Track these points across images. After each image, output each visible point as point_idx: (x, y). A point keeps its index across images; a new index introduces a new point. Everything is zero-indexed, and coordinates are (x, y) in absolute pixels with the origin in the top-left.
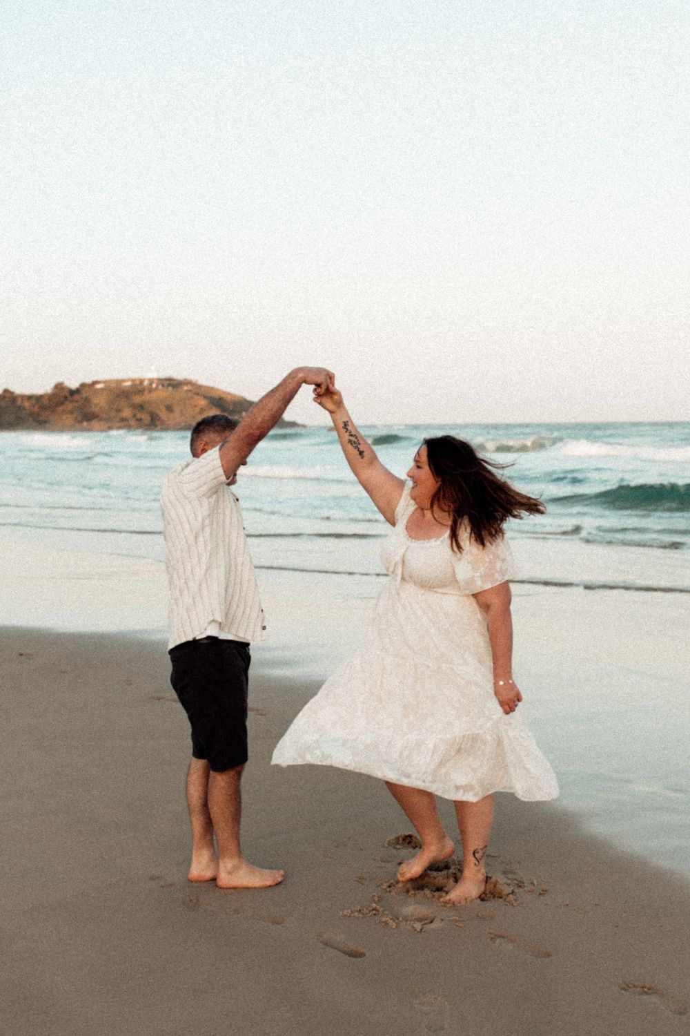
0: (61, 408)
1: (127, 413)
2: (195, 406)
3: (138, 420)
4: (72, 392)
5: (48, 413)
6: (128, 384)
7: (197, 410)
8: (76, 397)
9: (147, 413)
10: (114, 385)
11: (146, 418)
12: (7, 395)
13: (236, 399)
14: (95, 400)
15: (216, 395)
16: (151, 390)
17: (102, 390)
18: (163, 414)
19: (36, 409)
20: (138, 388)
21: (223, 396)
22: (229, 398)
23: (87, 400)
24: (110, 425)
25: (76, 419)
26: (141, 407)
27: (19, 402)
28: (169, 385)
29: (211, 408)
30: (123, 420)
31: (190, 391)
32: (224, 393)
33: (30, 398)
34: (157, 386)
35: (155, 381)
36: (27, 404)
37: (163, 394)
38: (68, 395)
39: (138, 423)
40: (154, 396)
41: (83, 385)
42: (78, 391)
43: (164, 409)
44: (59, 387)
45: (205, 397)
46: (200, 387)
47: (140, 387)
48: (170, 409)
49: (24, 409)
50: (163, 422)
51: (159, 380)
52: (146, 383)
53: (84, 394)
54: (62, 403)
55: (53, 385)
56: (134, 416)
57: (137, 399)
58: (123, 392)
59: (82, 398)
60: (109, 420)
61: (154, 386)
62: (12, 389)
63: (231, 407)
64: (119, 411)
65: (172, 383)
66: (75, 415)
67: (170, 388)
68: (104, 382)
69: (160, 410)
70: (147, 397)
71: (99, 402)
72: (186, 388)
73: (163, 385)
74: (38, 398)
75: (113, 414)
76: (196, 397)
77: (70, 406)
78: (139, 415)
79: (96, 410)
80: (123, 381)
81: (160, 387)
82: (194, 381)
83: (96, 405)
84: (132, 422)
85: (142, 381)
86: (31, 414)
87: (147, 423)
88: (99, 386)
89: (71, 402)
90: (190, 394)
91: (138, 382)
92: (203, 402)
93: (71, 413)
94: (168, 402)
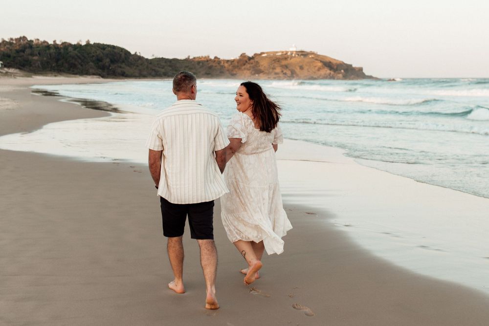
0: (243, 67)
1: (278, 70)
2: (315, 67)
3: (284, 74)
4: (250, 59)
5: (236, 70)
6: (280, 54)
7: (317, 68)
8: (252, 61)
9: (289, 70)
10: (272, 55)
11: (289, 73)
12: (216, 60)
13: (338, 63)
14: (262, 63)
15: (327, 60)
16: (292, 57)
17: (266, 57)
18: (298, 70)
19: (231, 67)
20: (285, 56)
21: (332, 61)
22: (334, 62)
23: (257, 62)
24: (270, 76)
25: (251, 73)
26: (286, 67)
27: (222, 64)
28: (302, 55)
29: (323, 68)
30: (276, 74)
31: (313, 58)
32: (332, 59)
33: (228, 61)
34: (295, 55)
35: (295, 53)
36: (226, 65)
37: (299, 59)
38: (247, 60)
39: (284, 75)
40: (293, 60)
41: (256, 55)
42: (253, 58)
43: (298, 68)
44: (243, 55)
45: (321, 61)
46: (318, 56)
47: (286, 56)
48: (301, 68)
49: (225, 67)
50: (297, 75)
51: (296, 52)
52: (289, 54)
53: (256, 60)
54: (244, 65)
55: (240, 55)
56: (282, 71)
57: (284, 62)
58: (277, 59)
59: (254, 61)
60: (268, 74)
61: (293, 55)
62: (218, 57)
63: (335, 67)
64: (274, 69)
65: (303, 54)
66: (251, 71)
67: (302, 57)
68: (267, 53)
69: (297, 69)
70: (289, 61)
71: (264, 64)
72: (310, 56)
73: (298, 55)
74: (233, 61)
75: (271, 70)
76: (317, 61)
77: (248, 66)
78: (284, 72)
79: (262, 68)
80: (277, 52)
81: (297, 56)
82: (315, 52)
83: (262, 65)
84: (281, 75)
85: (287, 53)
86: (228, 70)
87: (289, 75)
88: (264, 55)
89: (249, 64)
90: (313, 60)
91: (285, 53)
92: (320, 64)
93: (249, 70)
94: (301, 64)
